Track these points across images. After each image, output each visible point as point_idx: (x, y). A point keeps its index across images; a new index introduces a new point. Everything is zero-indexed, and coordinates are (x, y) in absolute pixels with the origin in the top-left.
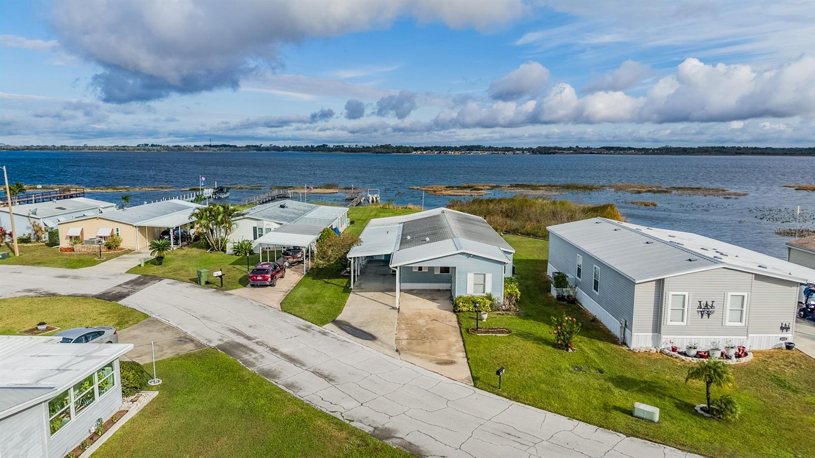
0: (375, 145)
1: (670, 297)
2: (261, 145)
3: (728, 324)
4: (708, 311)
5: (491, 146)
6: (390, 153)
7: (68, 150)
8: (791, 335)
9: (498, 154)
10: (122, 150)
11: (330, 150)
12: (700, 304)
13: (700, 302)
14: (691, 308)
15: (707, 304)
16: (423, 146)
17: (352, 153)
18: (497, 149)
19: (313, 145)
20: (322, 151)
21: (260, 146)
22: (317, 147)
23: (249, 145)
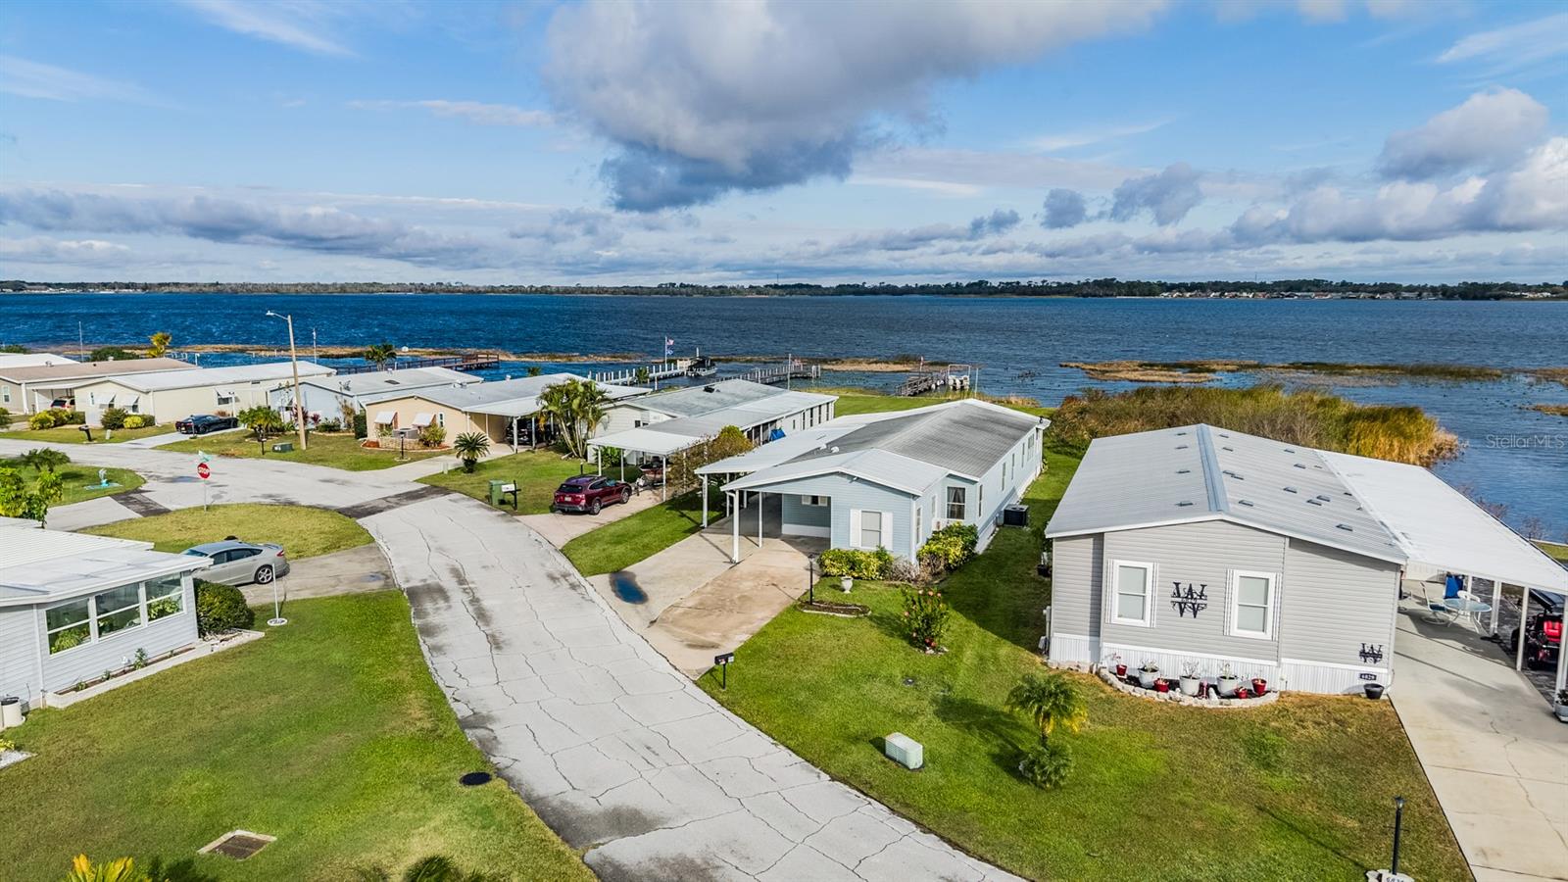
0: (1083, 281)
1: (1116, 571)
2: (865, 283)
3: (1235, 632)
4: (1193, 604)
5: (1348, 281)
6: (1112, 295)
7: (552, 293)
8: (1385, 671)
9: (1358, 297)
10: (632, 293)
11: (994, 291)
12: (1178, 589)
13: (1177, 584)
14: (1158, 596)
15: (1190, 589)
16: (1188, 281)
17: (1034, 297)
18: (1357, 288)
19: (960, 282)
20: (975, 293)
21: (863, 286)
22: (967, 286)
23: (843, 283)
